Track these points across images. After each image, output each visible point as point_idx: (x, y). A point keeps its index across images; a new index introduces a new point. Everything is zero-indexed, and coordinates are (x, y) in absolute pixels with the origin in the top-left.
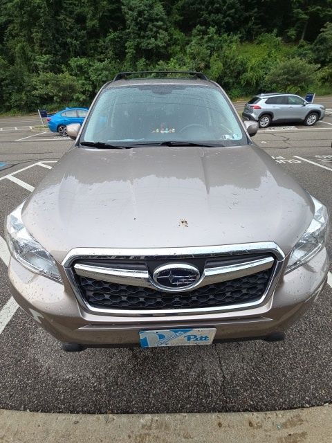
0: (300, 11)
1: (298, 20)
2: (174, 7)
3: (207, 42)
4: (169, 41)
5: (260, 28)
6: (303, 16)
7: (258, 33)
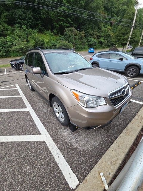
0: (56, 24)
1: (56, 27)
2: (2, 15)
3: (23, 31)
4: (3, 29)
5: (44, 29)
6: (58, 26)
7: (43, 31)
